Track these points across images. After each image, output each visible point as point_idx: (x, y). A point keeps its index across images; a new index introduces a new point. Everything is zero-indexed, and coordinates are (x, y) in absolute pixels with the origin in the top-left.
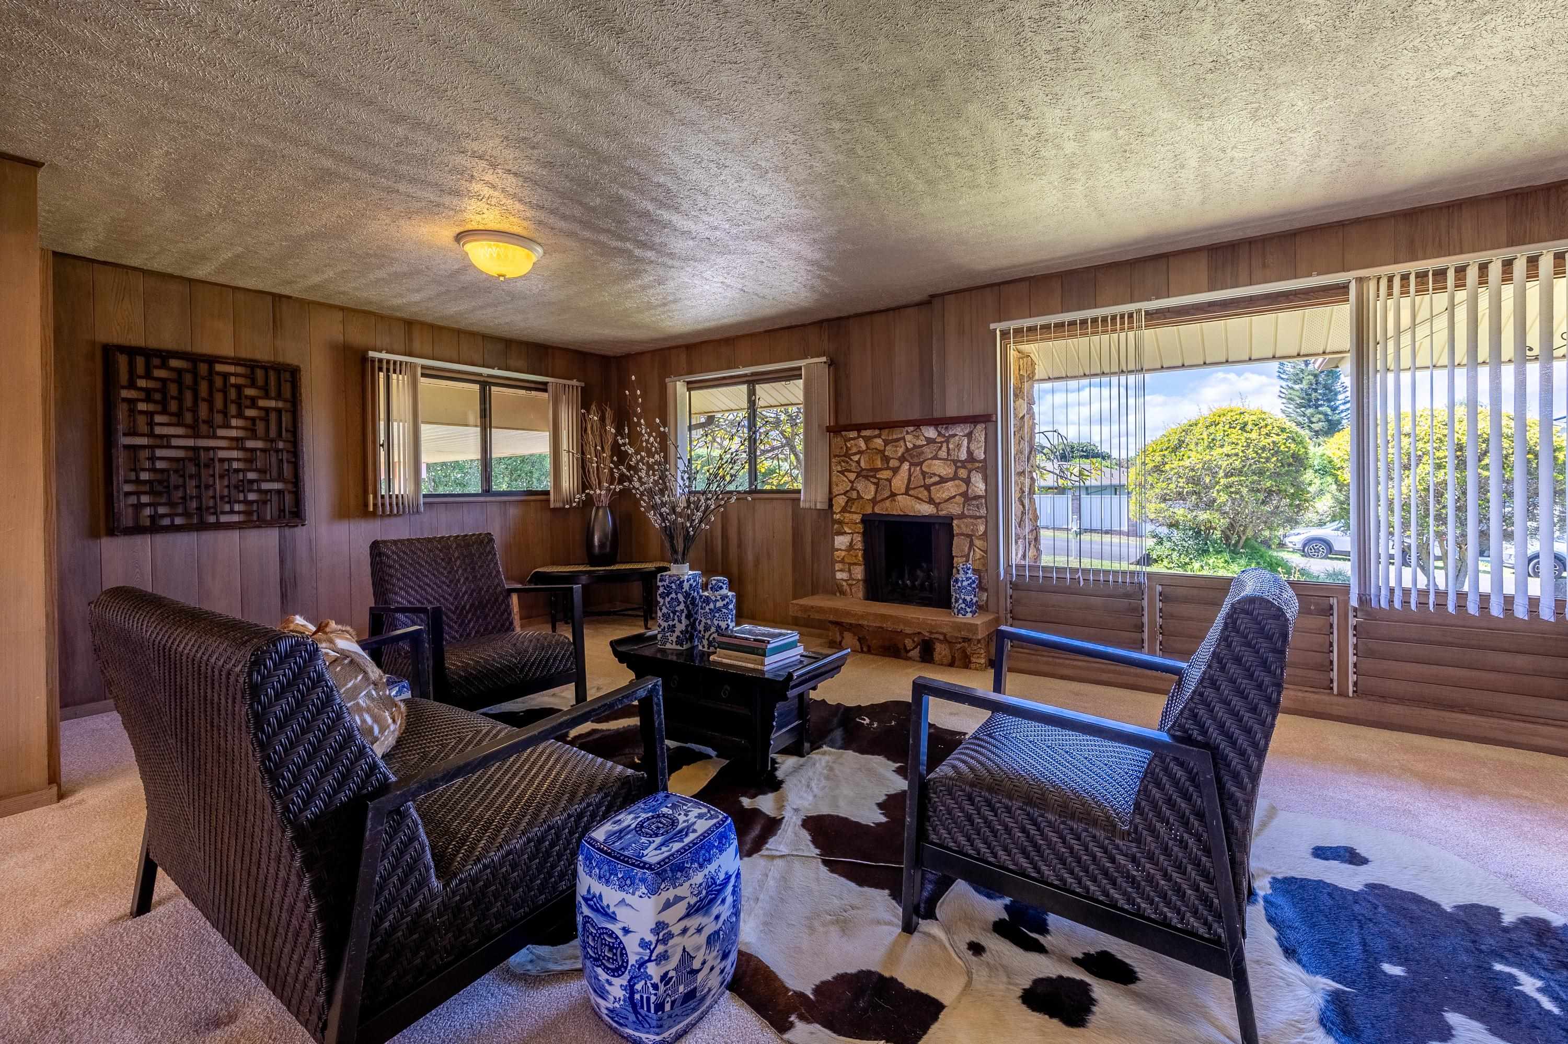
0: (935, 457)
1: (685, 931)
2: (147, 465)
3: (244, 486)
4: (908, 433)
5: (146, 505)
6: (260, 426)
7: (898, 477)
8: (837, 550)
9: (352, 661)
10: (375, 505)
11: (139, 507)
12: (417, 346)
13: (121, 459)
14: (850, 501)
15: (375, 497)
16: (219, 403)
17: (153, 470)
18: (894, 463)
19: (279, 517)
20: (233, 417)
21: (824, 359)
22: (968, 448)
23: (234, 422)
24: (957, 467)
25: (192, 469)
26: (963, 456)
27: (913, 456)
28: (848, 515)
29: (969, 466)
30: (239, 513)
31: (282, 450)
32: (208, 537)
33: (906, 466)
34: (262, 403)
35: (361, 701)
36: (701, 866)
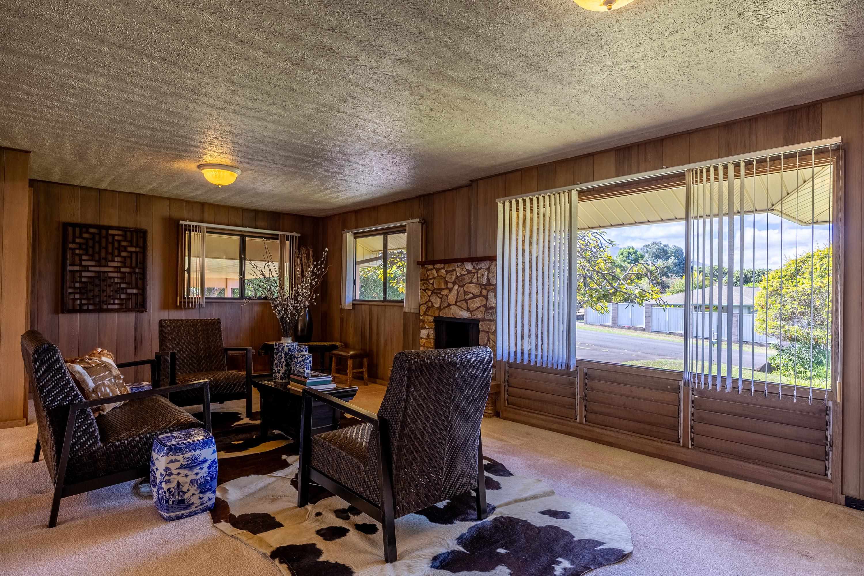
0: (471, 282)
1: (178, 474)
2: (79, 280)
3: (120, 291)
4: (458, 266)
5: (77, 299)
6: (128, 261)
7: (452, 294)
8: (422, 338)
9: (105, 366)
10: (181, 302)
11: (75, 300)
12: (206, 216)
13: (68, 277)
14: (428, 308)
15: (181, 298)
16: (110, 250)
17: (81, 282)
18: (450, 285)
19: (135, 307)
20: (116, 256)
21: (418, 220)
22: (488, 276)
23: (117, 259)
24: (482, 289)
25: (97, 282)
26: (485, 282)
27: (459, 281)
28: (426, 317)
29: (488, 288)
30: (117, 304)
31: (137, 273)
32: (103, 315)
33: (456, 287)
34: (129, 249)
35: (106, 382)
36: (190, 451)
